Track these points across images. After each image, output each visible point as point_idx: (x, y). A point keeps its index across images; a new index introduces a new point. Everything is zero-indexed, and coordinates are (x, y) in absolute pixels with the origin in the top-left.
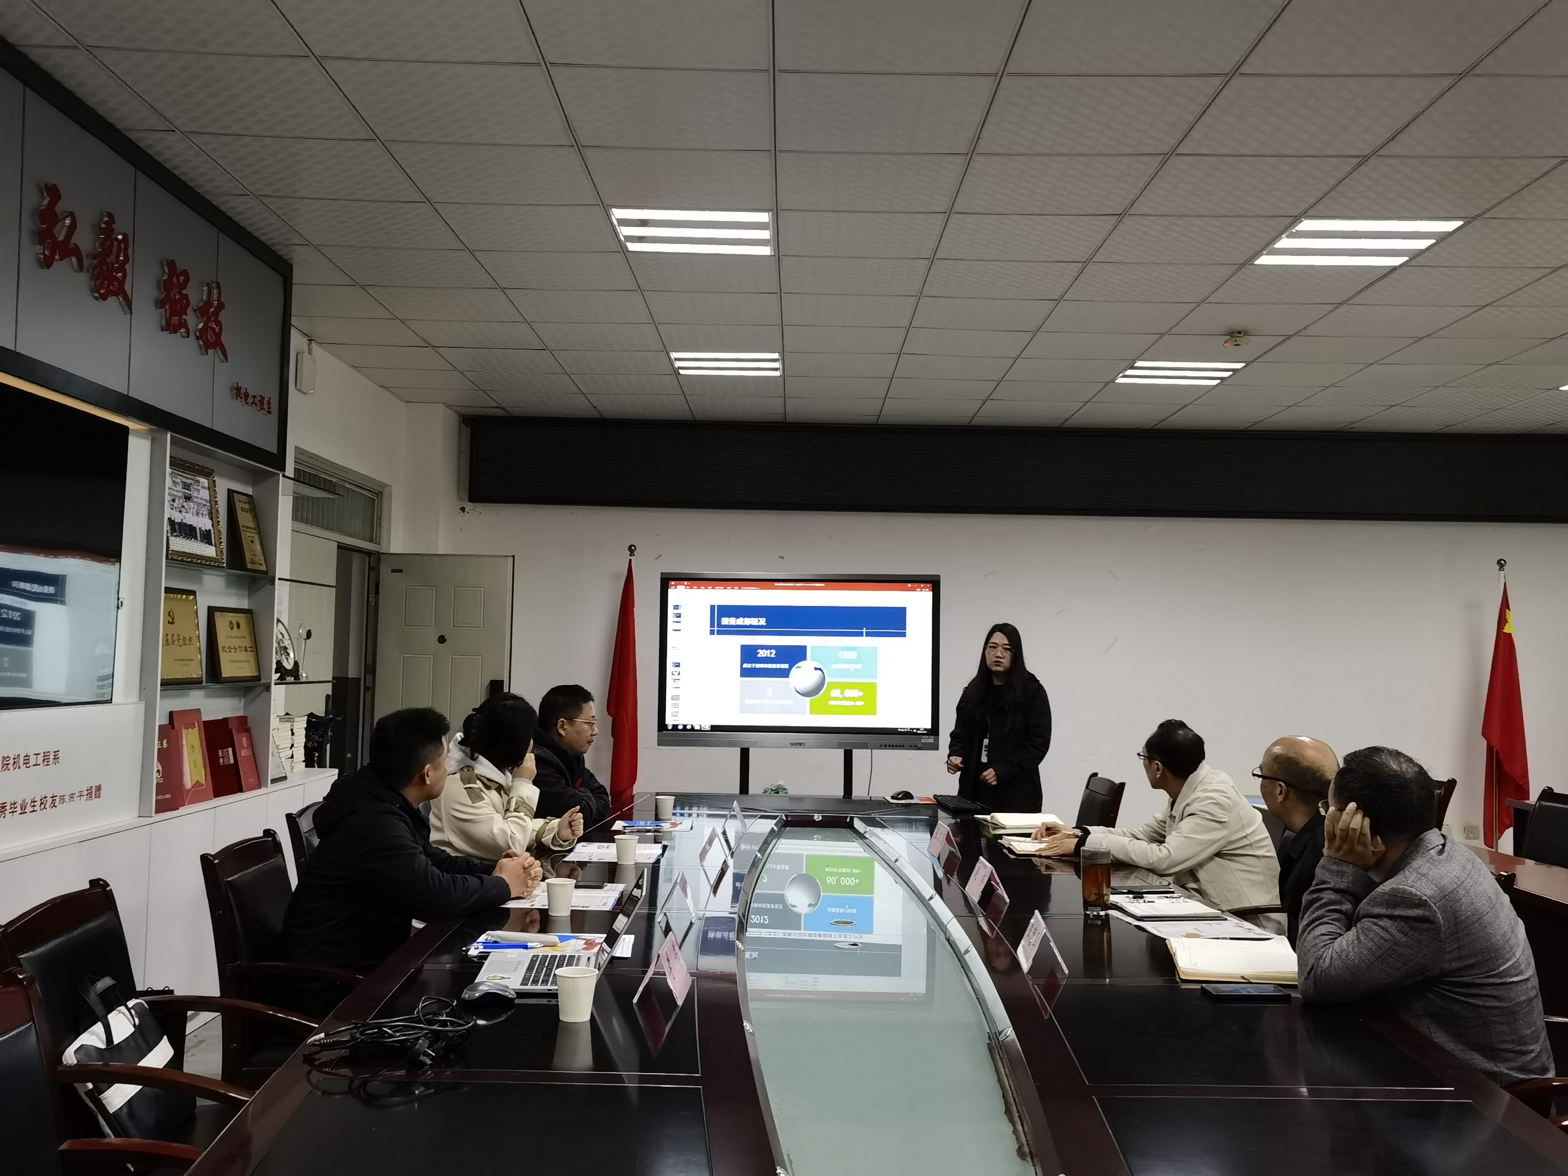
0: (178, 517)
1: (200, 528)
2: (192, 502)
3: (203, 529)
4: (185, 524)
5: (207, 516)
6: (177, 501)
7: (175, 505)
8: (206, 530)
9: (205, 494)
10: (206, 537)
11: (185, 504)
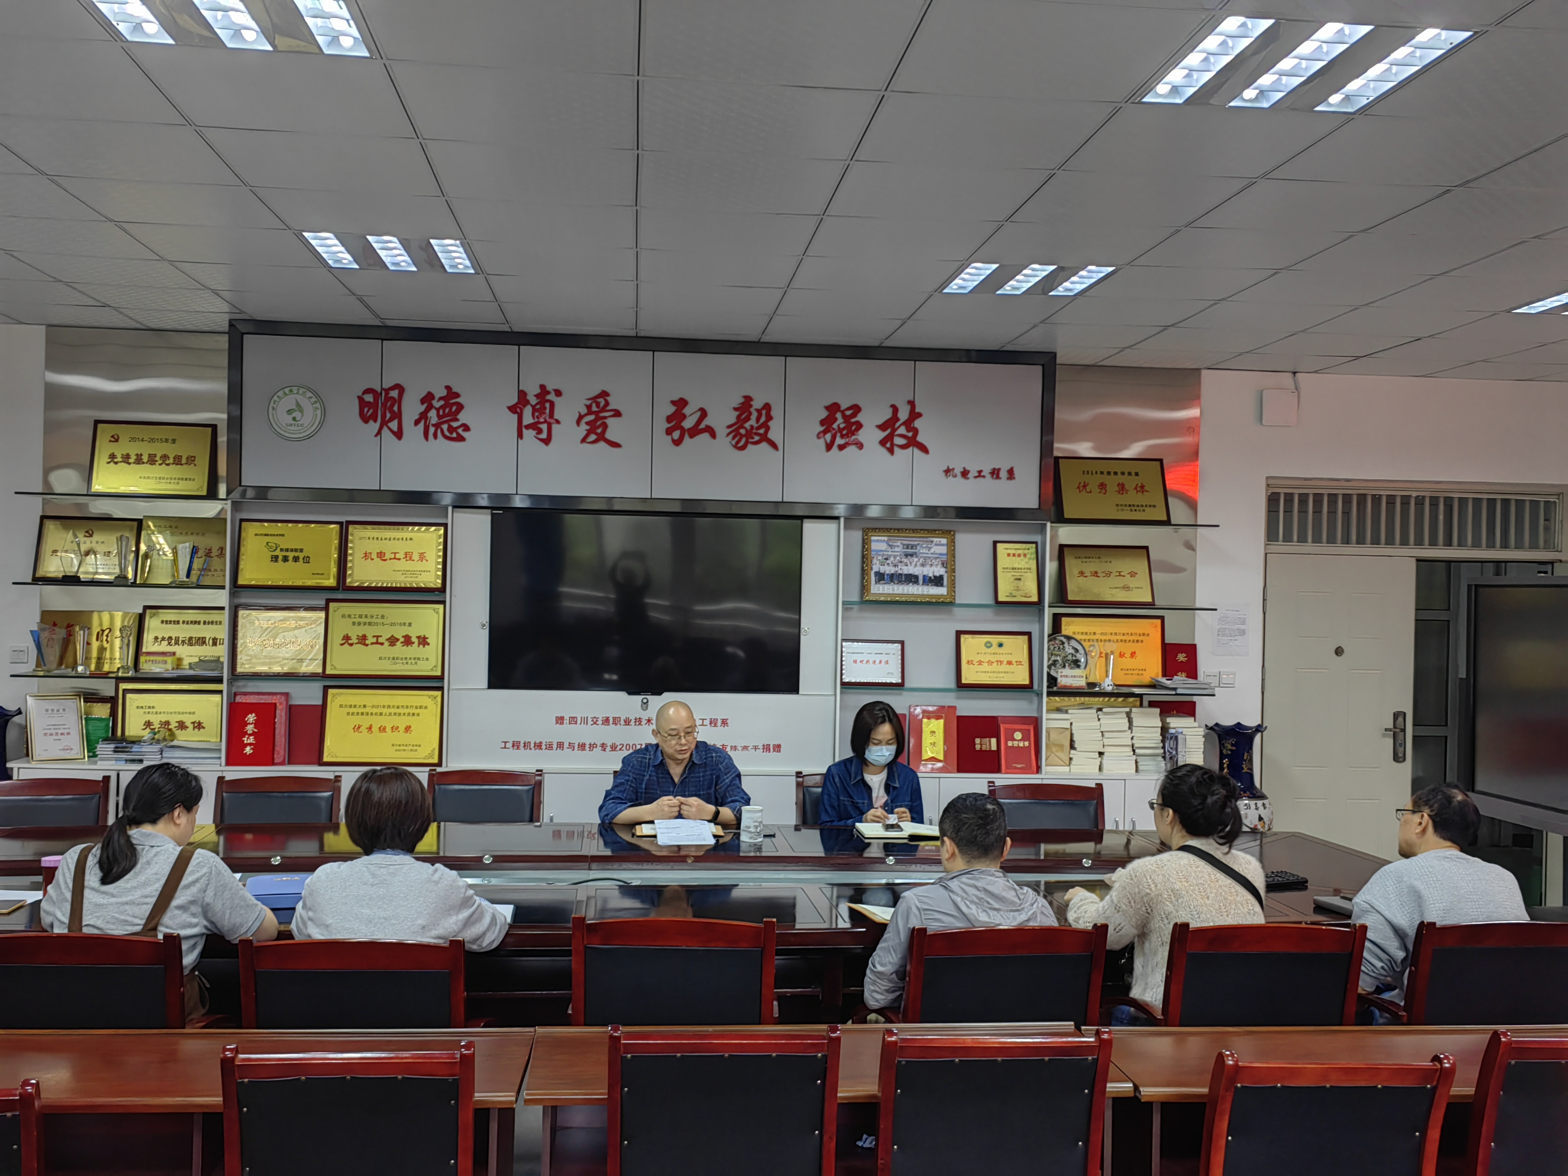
0: (888, 570)
1: (924, 576)
2: (917, 557)
3: (931, 575)
4: (901, 575)
5: (939, 566)
6: (892, 559)
7: (888, 562)
8: (935, 577)
9: (944, 550)
10: (937, 581)
11: (905, 560)
